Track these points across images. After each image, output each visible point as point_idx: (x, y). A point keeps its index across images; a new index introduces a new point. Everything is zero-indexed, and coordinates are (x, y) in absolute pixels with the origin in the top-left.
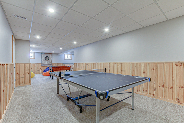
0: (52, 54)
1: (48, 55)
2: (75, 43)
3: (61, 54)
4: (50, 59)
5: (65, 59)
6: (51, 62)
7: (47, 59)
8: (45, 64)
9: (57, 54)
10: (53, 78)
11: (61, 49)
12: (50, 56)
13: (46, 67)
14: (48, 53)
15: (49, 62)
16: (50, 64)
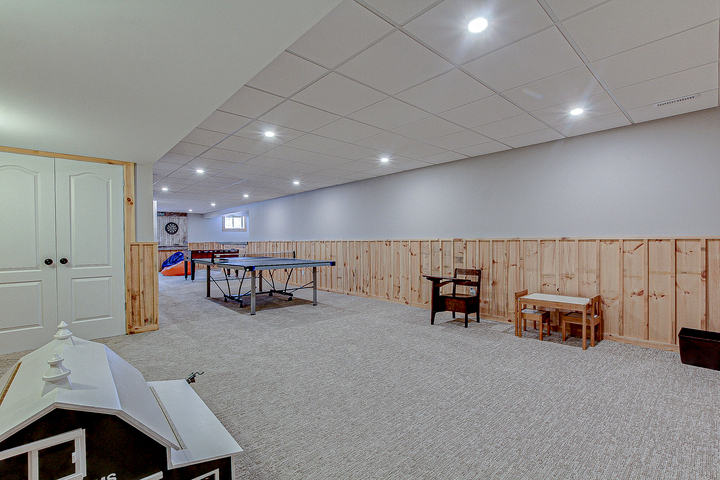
0: (185, 215)
1: (175, 220)
2: (246, 196)
3: (213, 216)
4: (180, 232)
5: (224, 229)
6: (185, 238)
7: (172, 229)
8: (166, 244)
9: (202, 215)
10: (193, 279)
11: (213, 205)
12: (180, 221)
13: (169, 255)
14: (175, 213)
15: (177, 239)
16: (181, 244)
